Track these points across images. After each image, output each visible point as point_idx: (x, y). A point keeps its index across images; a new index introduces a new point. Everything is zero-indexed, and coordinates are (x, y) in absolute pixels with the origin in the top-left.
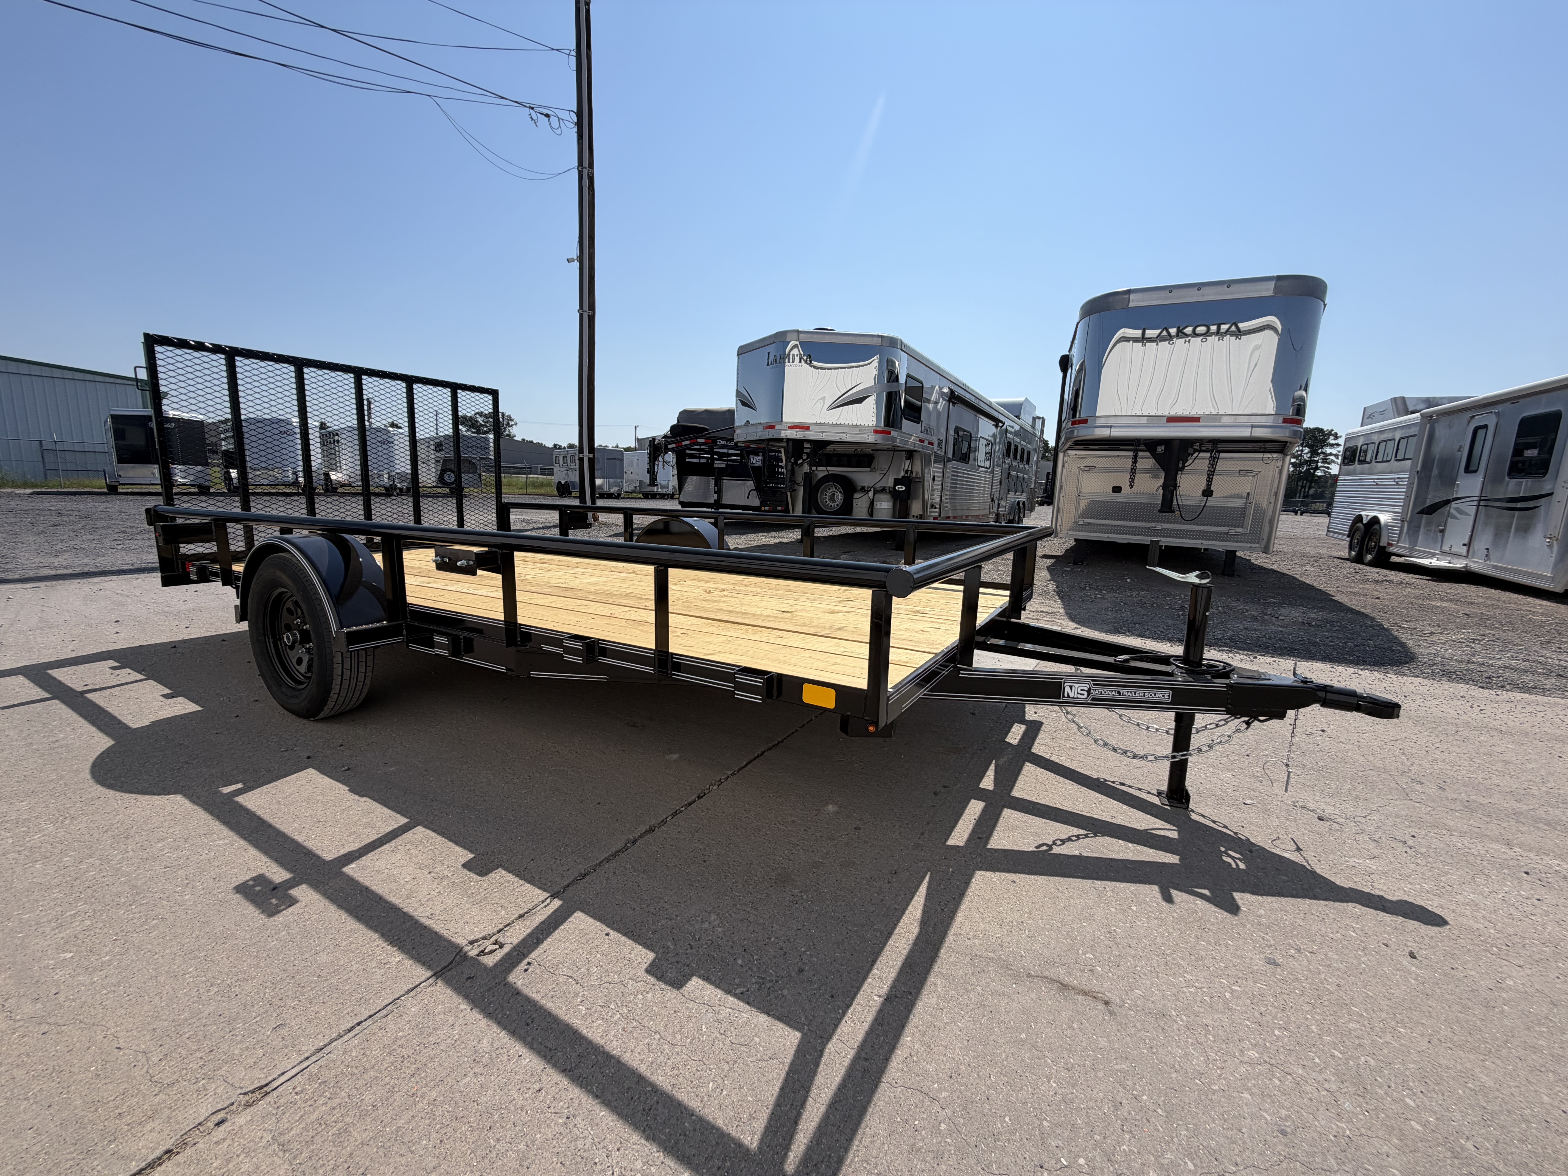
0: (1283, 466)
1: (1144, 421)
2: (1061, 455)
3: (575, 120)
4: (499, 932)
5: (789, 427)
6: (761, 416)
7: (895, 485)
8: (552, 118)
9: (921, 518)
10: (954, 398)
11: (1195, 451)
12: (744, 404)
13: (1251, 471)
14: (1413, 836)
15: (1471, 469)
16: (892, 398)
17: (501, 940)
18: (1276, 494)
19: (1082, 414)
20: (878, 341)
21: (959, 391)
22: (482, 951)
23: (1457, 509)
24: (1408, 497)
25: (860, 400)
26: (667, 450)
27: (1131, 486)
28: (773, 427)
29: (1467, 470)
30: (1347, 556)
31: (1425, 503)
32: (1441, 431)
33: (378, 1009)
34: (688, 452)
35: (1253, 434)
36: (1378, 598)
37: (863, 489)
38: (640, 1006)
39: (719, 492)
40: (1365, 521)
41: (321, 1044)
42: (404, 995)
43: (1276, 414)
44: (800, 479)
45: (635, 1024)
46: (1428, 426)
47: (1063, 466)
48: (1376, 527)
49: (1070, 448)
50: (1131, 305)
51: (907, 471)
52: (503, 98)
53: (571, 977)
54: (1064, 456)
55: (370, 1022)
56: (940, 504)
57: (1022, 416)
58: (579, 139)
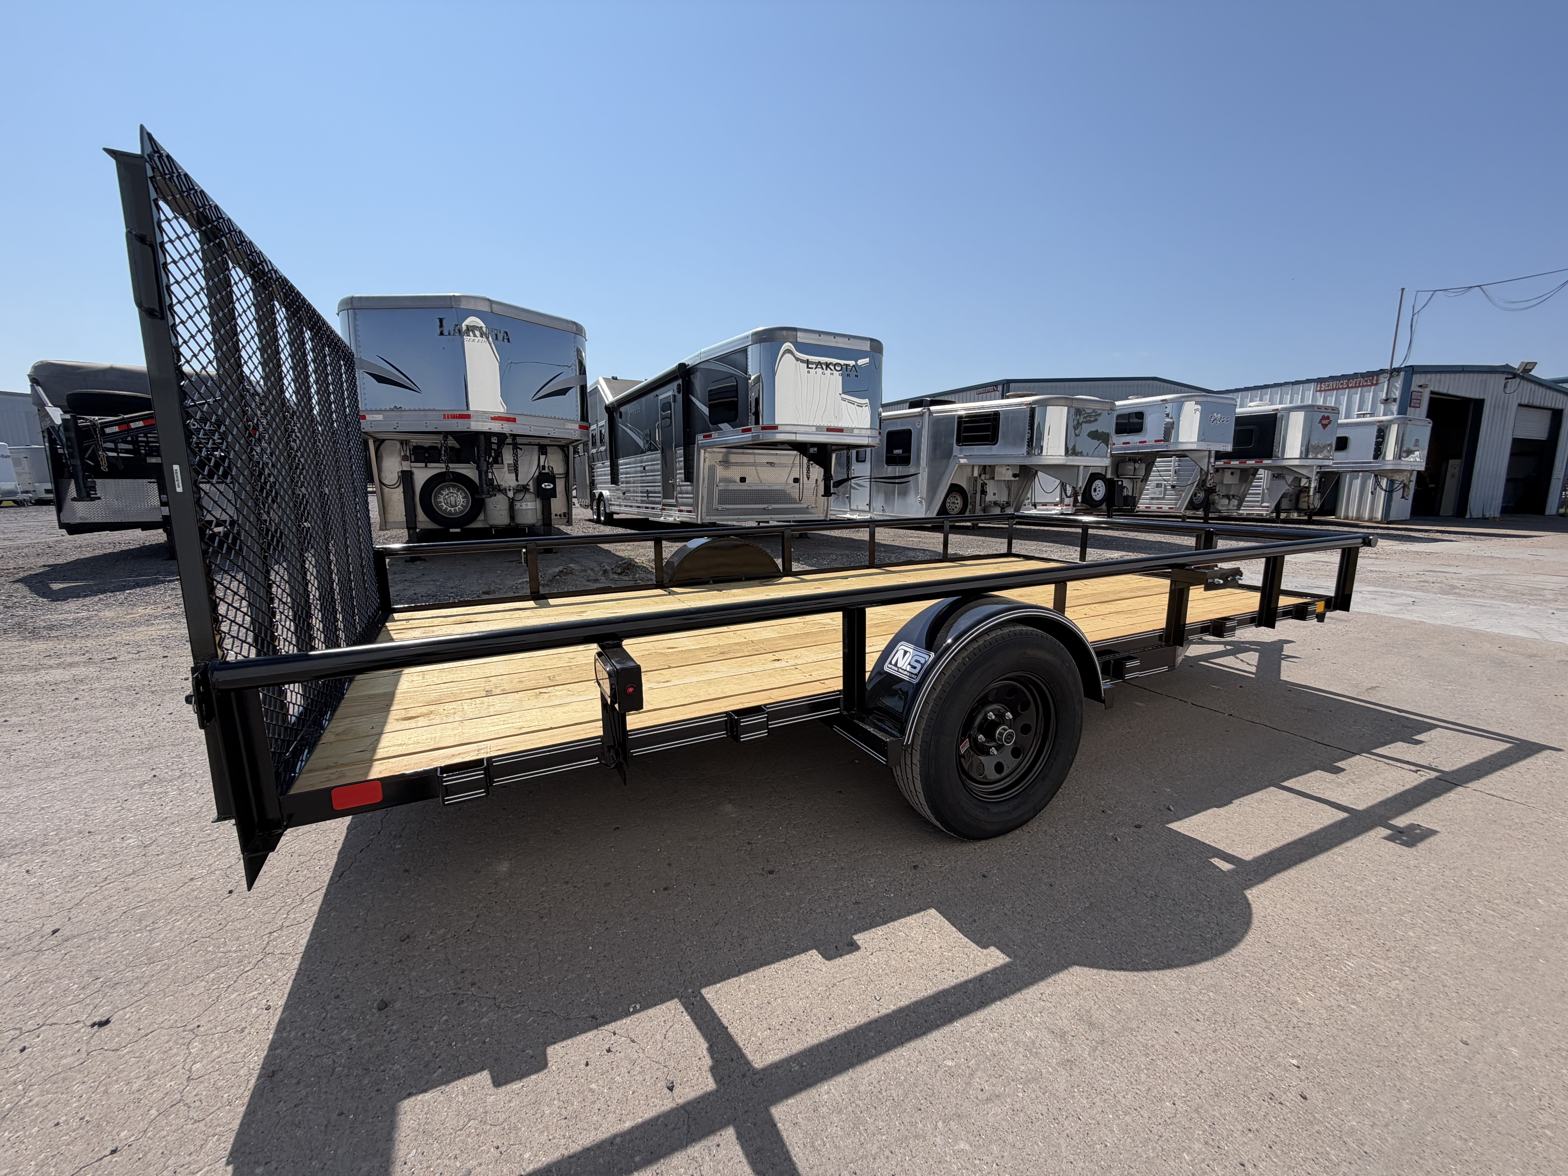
1: (813, 429)
2: (702, 451)
12: (385, 381)
15: (861, 460)
20: (573, 327)
23: (857, 484)
27: (808, 478)
29: (858, 460)
43: (871, 428)
47: (705, 461)
50: (799, 340)
51: (543, 467)
54: (707, 452)
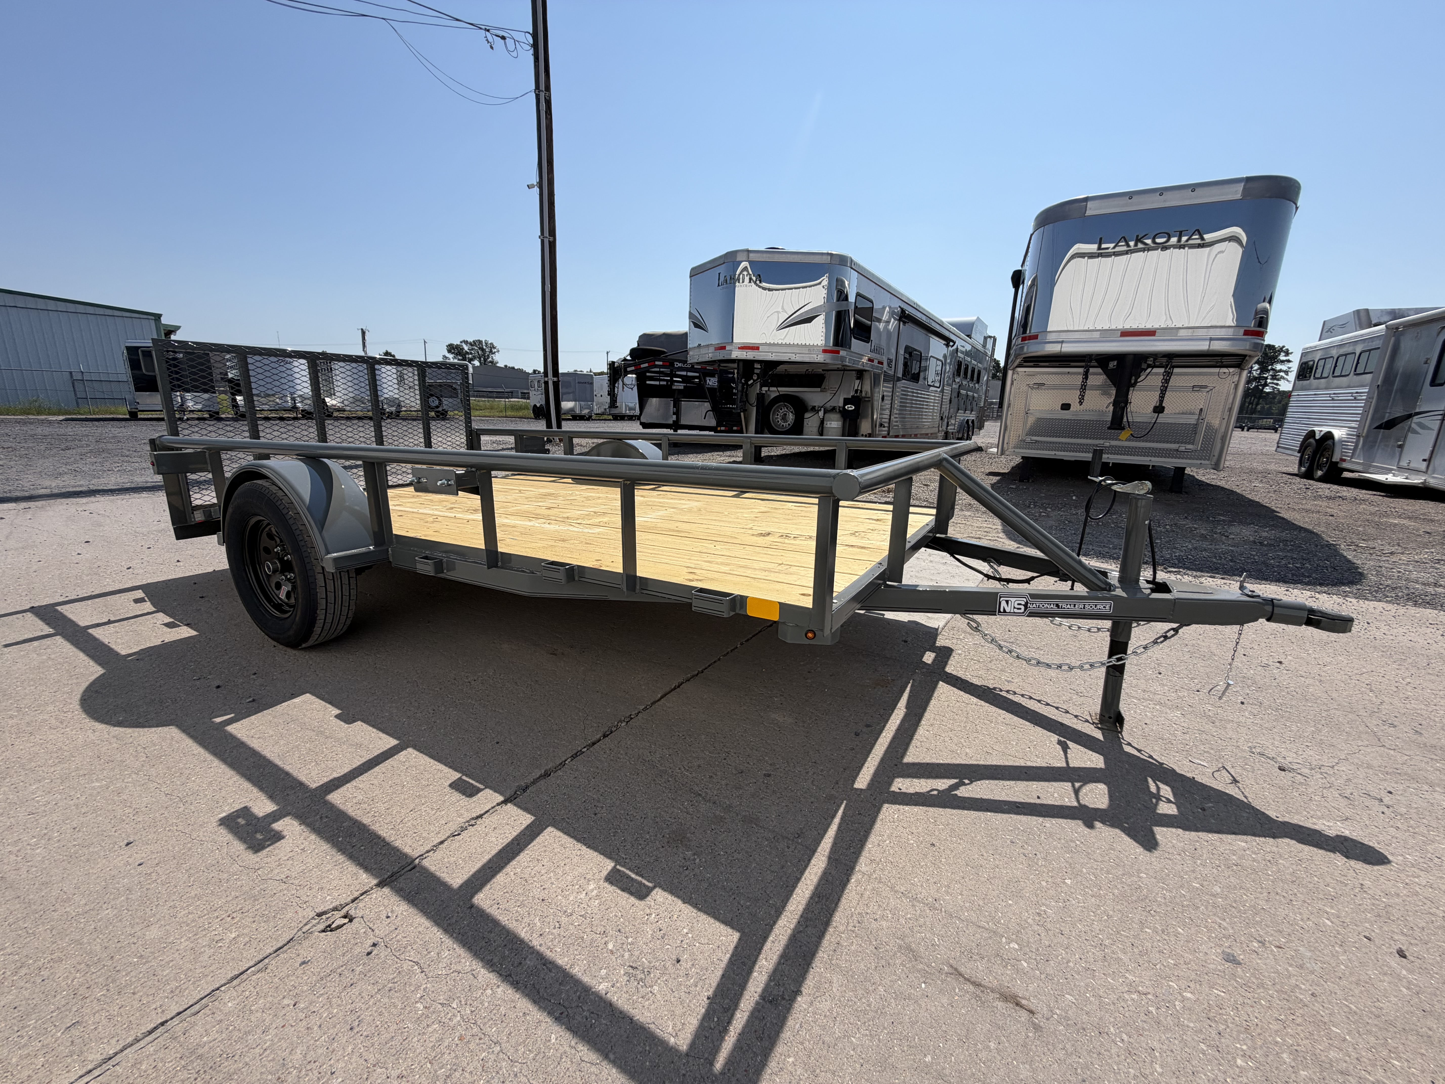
0: (1239, 381)
1: (1096, 335)
2: (1010, 373)
3: (531, 42)
4: (353, 901)
5: (739, 348)
6: (713, 337)
7: (845, 404)
8: (508, 40)
9: (870, 436)
10: (905, 317)
11: (1149, 366)
12: (696, 326)
13: (1206, 387)
14: (1390, 792)
15: (1438, 382)
16: (841, 317)
17: (352, 913)
18: (1230, 410)
19: (1033, 330)
20: (827, 260)
21: (909, 310)
22: (330, 926)
23: (1419, 424)
24: (1366, 411)
25: (809, 320)
26: (627, 373)
27: (1081, 403)
28: (724, 348)
29: (1433, 383)
30: (1295, 471)
31: (1384, 417)
32: (1407, 344)
33: (191, 1003)
34: (648, 374)
35: (1212, 348)
36: (1332, 516)
37: (814, 409)
38: (486, 1004)
39: (677, 413)
40: (1317, 437)
41: (111, 1052)
42: (225, 984)
43: (1236, 327)
44: (753, 399)
45: (476, 1030)
46: (1393, 339)
47: (1012, 384)
48: (1330, 442)
49: (1019, 366)
50: (1088, 213)
51: (856, 391)
52: (457, 20)
53: (417, 963)
54: (1013, 374)
55: (176, 1021)
56: (889, 423)
57: (973, 336)
58: (535, 62)
